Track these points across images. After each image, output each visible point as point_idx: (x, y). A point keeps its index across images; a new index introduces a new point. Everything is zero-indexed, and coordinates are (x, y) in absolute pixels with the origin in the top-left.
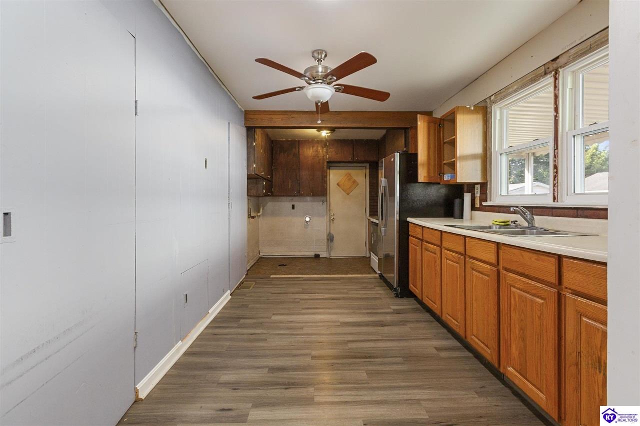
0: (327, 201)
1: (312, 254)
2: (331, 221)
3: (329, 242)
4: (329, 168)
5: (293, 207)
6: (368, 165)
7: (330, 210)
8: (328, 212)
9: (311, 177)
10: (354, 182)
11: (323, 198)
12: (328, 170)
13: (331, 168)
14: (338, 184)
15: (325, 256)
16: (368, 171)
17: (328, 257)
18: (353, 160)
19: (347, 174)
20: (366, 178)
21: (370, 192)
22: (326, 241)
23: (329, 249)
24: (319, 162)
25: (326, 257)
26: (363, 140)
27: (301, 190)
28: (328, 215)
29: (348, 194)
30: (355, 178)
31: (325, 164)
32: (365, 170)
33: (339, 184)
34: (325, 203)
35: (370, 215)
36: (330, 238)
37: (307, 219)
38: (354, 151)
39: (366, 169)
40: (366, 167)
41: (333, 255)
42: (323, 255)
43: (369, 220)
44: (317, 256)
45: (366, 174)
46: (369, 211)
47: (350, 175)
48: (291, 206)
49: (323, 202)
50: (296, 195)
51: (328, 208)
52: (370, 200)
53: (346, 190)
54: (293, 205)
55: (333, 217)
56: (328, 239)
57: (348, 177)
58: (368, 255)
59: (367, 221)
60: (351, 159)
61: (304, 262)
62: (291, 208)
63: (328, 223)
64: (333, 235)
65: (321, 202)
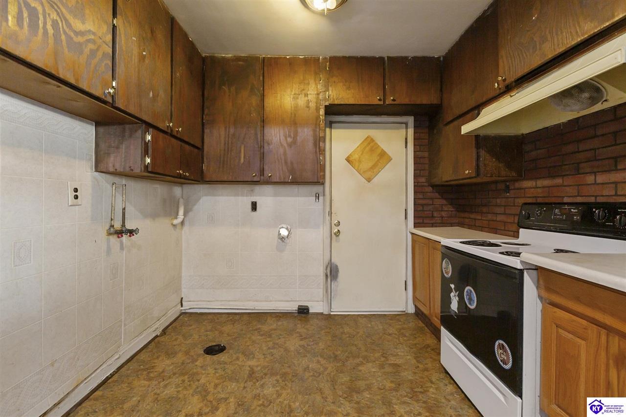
0: (324, 195)
1: (293, 307)
2: (334, 236)
3: (329, 280)
4: (330, 125)
5: (254, 206)
6: (411, 120)
7: (330, 213)
8: (328, 218)
9: (289, 140)
10: (382, 155)
11: (317, 189)
12: (328, 130)
13: (333, 125)
14: (348, 160)
15: (321, 311)
16: (411, 131)
17: (326, 313)
18: (384, 102)
19: (366, 138)
20: (406, 147)
21: (416, 176)
22: (322, 278)
23: (329, 294)
24: (308, 107)
25: (322, 314)
26: (406, 58)
27: (266, 168)
28: (328, 223)
29: (369, 180)
30: (384, 146)
31: (322, 112)
32: (404, 130)
33: (351, 159)
34: (321, 198)
35: (416, 225)
36: (332, 272)
37: (284, 232)
38: (387, 81)
39: (407, 128)
40: (406, 124)
41: (339, 308)
42: (316, 307)
43: (412, 234)
44: (303, 311)
45: (406, 139)
46: (414, 217)
47: (372, 140)
48: (250, 204)
49: (317, 197)
50: (256, 179)
51: (328, 209)
52: (415, 192)
53: (364, 172)
54: (252, 203)
55: (339, 228)
56: (327, 276)
57: (369, 144)
58: (411, 310)
59: (410, 236)
60: (380, 100)
61: (272, 330)
62: (250, 210)
63: (328, 241)
64: (337, 266)
65: (312, 196)
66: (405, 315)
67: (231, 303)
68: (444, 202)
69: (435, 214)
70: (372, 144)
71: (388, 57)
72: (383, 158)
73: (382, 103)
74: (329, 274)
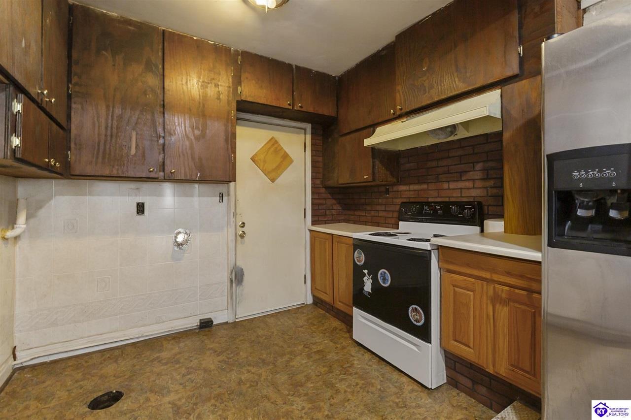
0: (229, 195)
1: (194, 323)
2: (239, 238)
3: (234, 285)
5: (141, 208)
6: (309, 127)
7: (235, 215)
8: (232, 219)
9: (197, 132)
10: (286, 156)
11: (222, 188)
14: (253, 159)
15: (225, 321)
16: (309, 137)
17: (231, 321)
18: (293, 107)
19: (270, 140)
20: (305, 151)
21: (313, 178)
22: (227, 285)
23: (233, 301)
24: (219, 99)
25: (227, 323)
26: (310, 71)
27: (167, 162)
28: (232, 224)
29: (273, 180)
30: (287, 149)
31: (234, 107)
32: (304, 135)
33: (256, 159)
34: (225, 198)
35: (314, 223)
36: (238, 277)
37: (180, 238)
38: (295, 88)
39: (305, 134)
40: (305, 130)
41: (244, 313)
42: (220, 318)
43: (311, 231)
44: (206, 324)
45: (305, 144)
46: (312, 216)
47: (276, 142)
48: (135, 205)
49: (221, 196)
50: (152, 175)
51: (232, 210)
52: (312, 193)
53: (269, 172)
54: (138, 204)
55: (243, 229)
56: (232, 281)
57: (273, 145)
58: (310, 300)
59: (308, 233)
60: (289, 105)
61: (176, 355)
62: (136, 213)
63: (232, 245)
64: (242, 269)
65: (215, 196)
66: (304, 306)
67: (104, 336)
68: (334, 201)
69: (328, 212)
70: (276, 146)
71: (296, 66)
72: (286, 159)
73: (291, 107)
74: (234, 279)
